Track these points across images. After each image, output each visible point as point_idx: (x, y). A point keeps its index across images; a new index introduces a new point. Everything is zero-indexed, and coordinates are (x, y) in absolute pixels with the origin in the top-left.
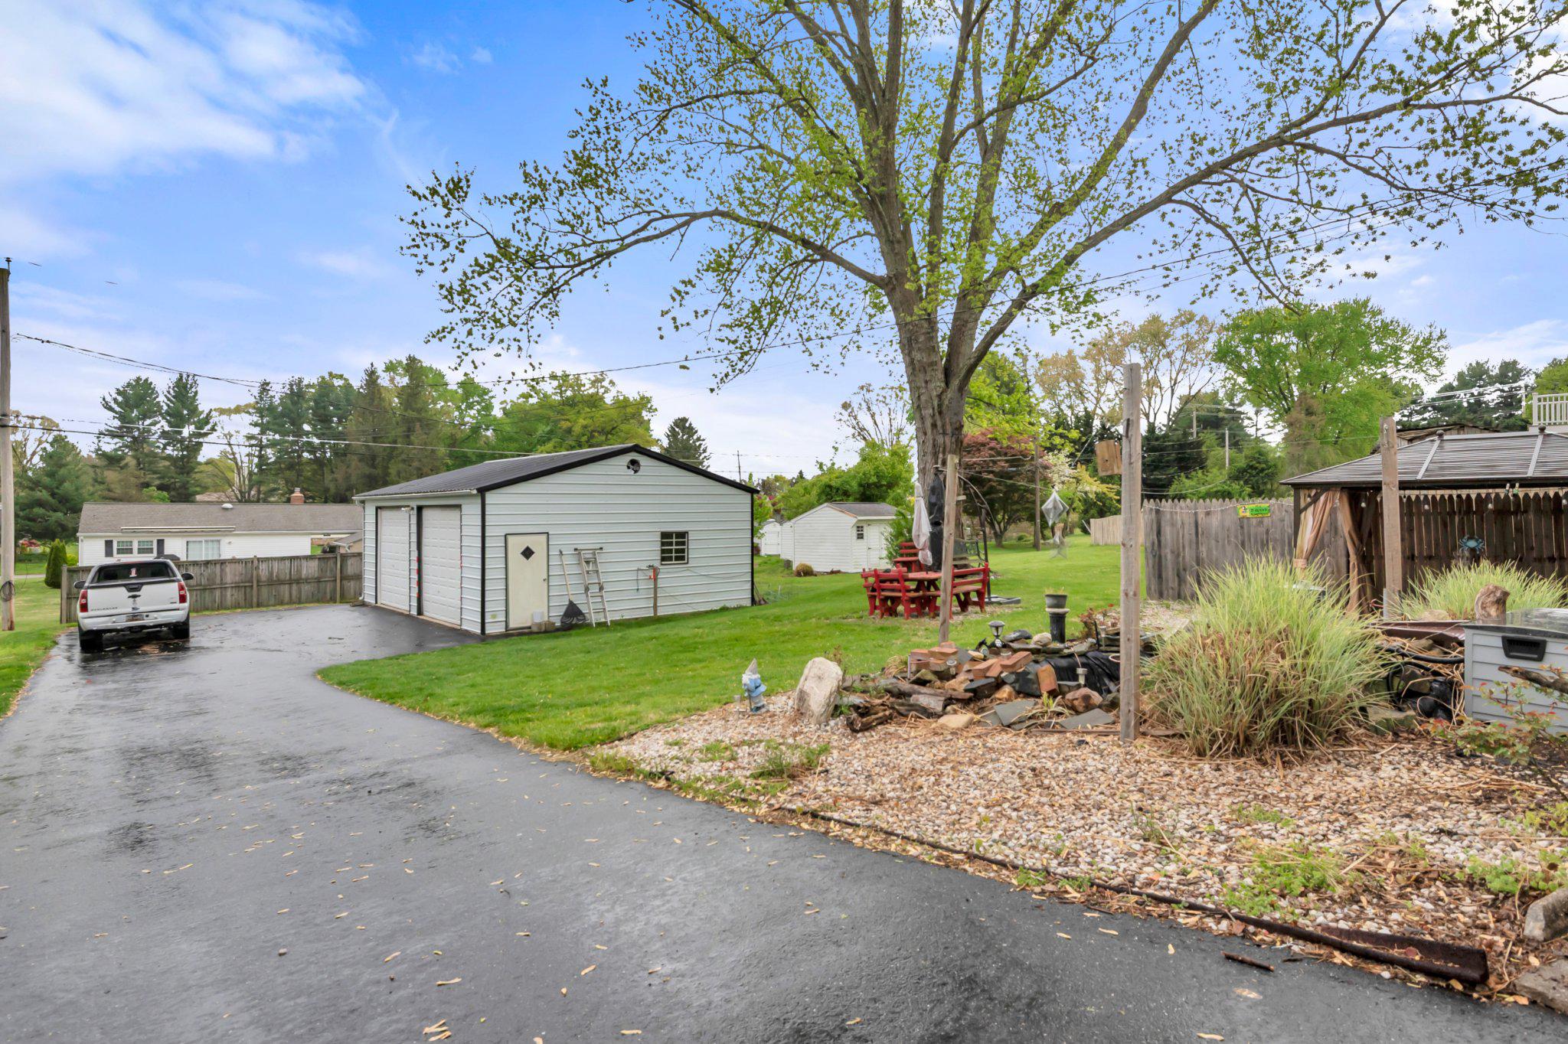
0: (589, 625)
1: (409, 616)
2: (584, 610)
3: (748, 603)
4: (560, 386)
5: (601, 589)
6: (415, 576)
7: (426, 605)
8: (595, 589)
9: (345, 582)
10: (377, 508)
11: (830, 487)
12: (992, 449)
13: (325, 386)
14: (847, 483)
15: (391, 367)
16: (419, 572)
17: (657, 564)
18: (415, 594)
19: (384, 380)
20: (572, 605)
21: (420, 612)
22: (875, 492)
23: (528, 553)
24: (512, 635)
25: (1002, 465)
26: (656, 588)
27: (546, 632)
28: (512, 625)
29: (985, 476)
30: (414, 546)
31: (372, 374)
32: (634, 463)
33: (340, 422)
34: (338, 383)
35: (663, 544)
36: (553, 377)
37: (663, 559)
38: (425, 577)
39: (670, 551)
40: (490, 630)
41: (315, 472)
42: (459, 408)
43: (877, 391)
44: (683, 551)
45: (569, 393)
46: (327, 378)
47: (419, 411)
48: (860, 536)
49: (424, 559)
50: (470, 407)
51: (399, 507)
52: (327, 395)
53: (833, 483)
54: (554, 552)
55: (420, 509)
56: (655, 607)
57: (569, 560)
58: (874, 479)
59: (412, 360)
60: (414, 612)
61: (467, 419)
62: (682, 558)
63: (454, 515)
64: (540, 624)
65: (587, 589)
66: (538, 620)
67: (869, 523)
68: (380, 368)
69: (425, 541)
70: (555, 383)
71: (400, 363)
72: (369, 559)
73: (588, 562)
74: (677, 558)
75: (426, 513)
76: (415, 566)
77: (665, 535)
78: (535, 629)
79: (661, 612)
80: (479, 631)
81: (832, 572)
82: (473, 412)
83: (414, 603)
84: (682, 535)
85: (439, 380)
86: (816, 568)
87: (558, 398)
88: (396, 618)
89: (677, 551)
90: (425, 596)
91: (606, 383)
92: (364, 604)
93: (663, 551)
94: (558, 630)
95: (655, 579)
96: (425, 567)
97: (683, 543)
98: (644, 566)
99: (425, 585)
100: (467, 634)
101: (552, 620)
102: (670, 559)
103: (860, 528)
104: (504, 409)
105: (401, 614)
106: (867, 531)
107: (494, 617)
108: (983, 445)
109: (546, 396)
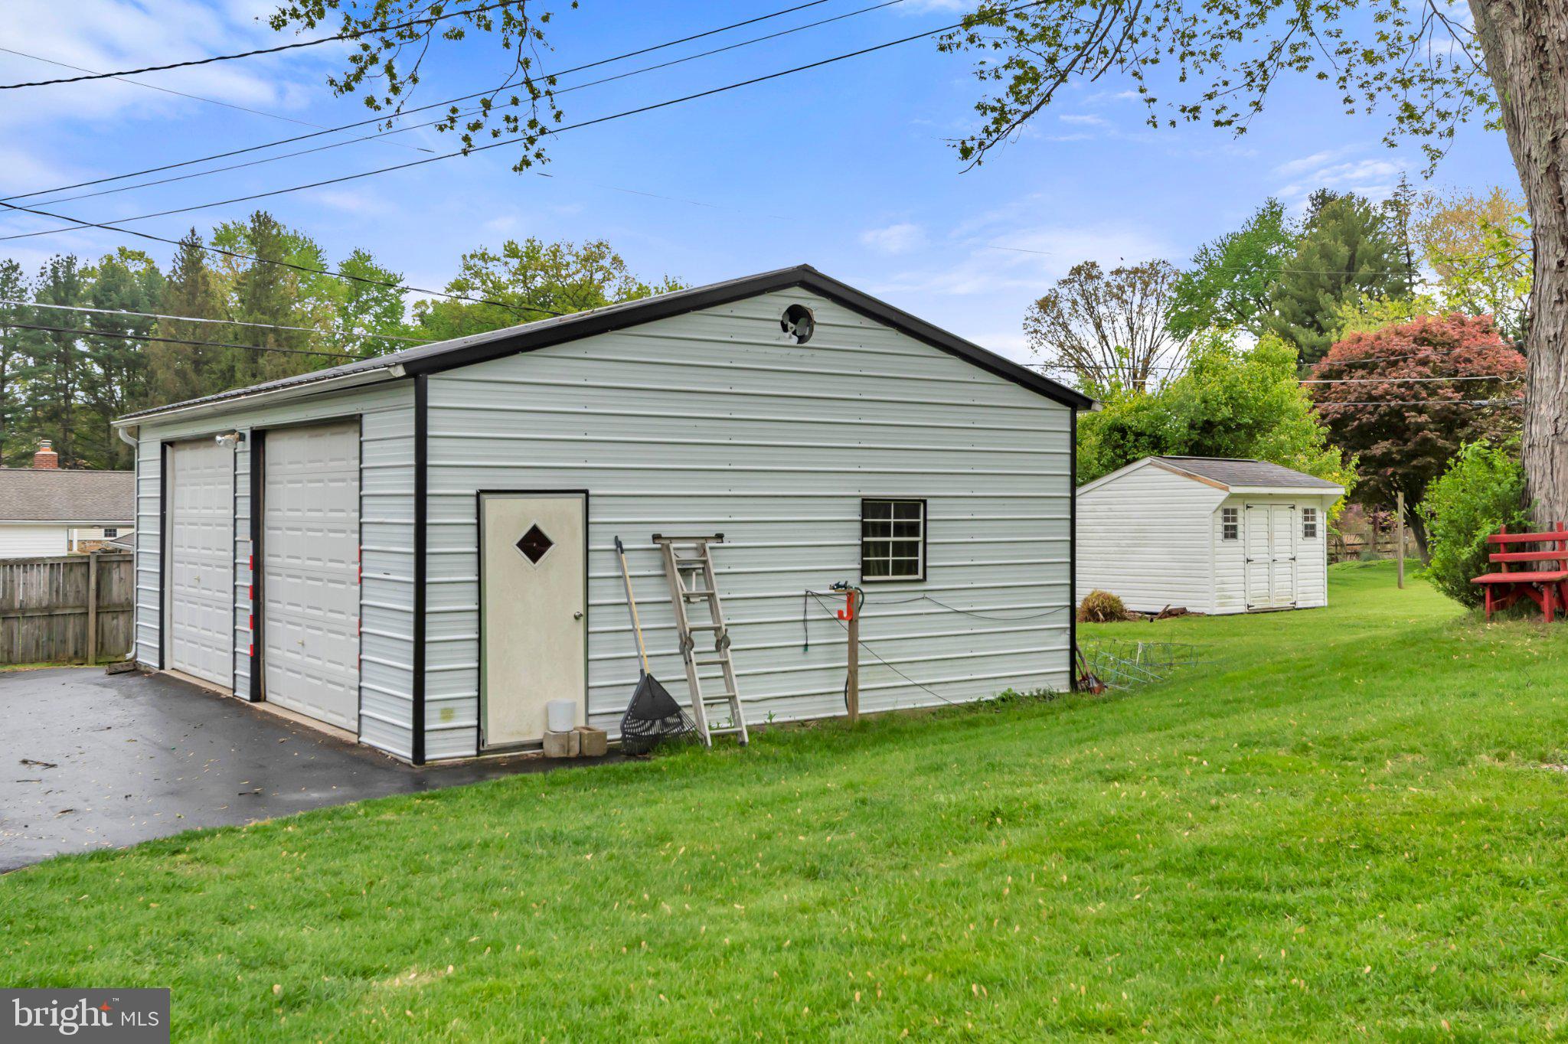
0: (694, 739)
1: (232, 703)
2: (680, 696)
3: (1062, 685)
4: (524, 268)
5: (722, 643)
6: (246, 604)
7: (273, 678)
8: (705, 643)
9: (108, 621)
10: (165, 445)
11: (1123, 430)
12: (1424, 362)
13: (112, 274)
14: (1163, 419)
15: (225, 237)
16: (257, 592)
17: (853, 579)
18: (245, 649)
19: (213, 263)
20: (649, 686)
21: (257, 694)
22: (1226, 441)
23: (535, 544)
24: (496, 767)
25: (1449, 396)
26: (853, 643)
27: (583, 759)
28: (493, 739)
29: (1412, 417)
30: (244, 530)
31: (191, 247)
32: (797, 315)
33: (137, 337)
34: (135, 267)
35: (866, 529)
36: (512, 251)
37: (866, 569)
38: (271, 607)
39: (883, 548)
40: (437, 750)
41: (94, 426)
42: (343, 312)
43: (1107, 277)
44: (912, 548)
45: (539, 282)
46: (117, 260)
47: (274, 314)
48: (1231, 533)
49: (270, 561)
50: (363, 309)
51: (209, 439)
52: (117, 290)
53: (1128, 421)
54: (601, 542)
55: (259, 437)
56: (851, 692)
57: (638, 565)
58: (1226, 412)
59: (262, 221)
60: (244, 693)
61: (357, 331)
62: (911, 568)
63: (343, 443)
64: (567, 736)
65: (687, 644)
66: (561, 726)
67: (1249, 501)
68: (207, 238)
69: (271, 517)
70: (515, 263)
71: (241, 228)
72: (148, 565)
73: (685, 572)
74: (899, 568)
75: (277, 449)
76: (246, 579)
77: (871, 507)
78: (553, 750)
79: (868, 706)
80: (406, 753)
81: (1169, 614)
82: (367, 318)
83: (244, 671)
84: (913, 507)
85: (310, 260)
86: (1131, 604)
87: (520, 290)
88: (201, 708)
89: (899, 548)
90: (273, 653)
91: (606, 263)
92: (135, 669)
93: (866, 549)
94: (612, 753)
95: (853, 621)
96: (271, 581)
97: (913, 530)
98: (822, 585)
99: (271, 627)
100: (374, 761)
101: (597, 724)
102: (883, 568)
103: (1229, 514)
104: (422, 316)
105: (215, 697)
106: (1250, 522)
107: (447, 714)
108: (1404, 355)
109: (498, 286)
